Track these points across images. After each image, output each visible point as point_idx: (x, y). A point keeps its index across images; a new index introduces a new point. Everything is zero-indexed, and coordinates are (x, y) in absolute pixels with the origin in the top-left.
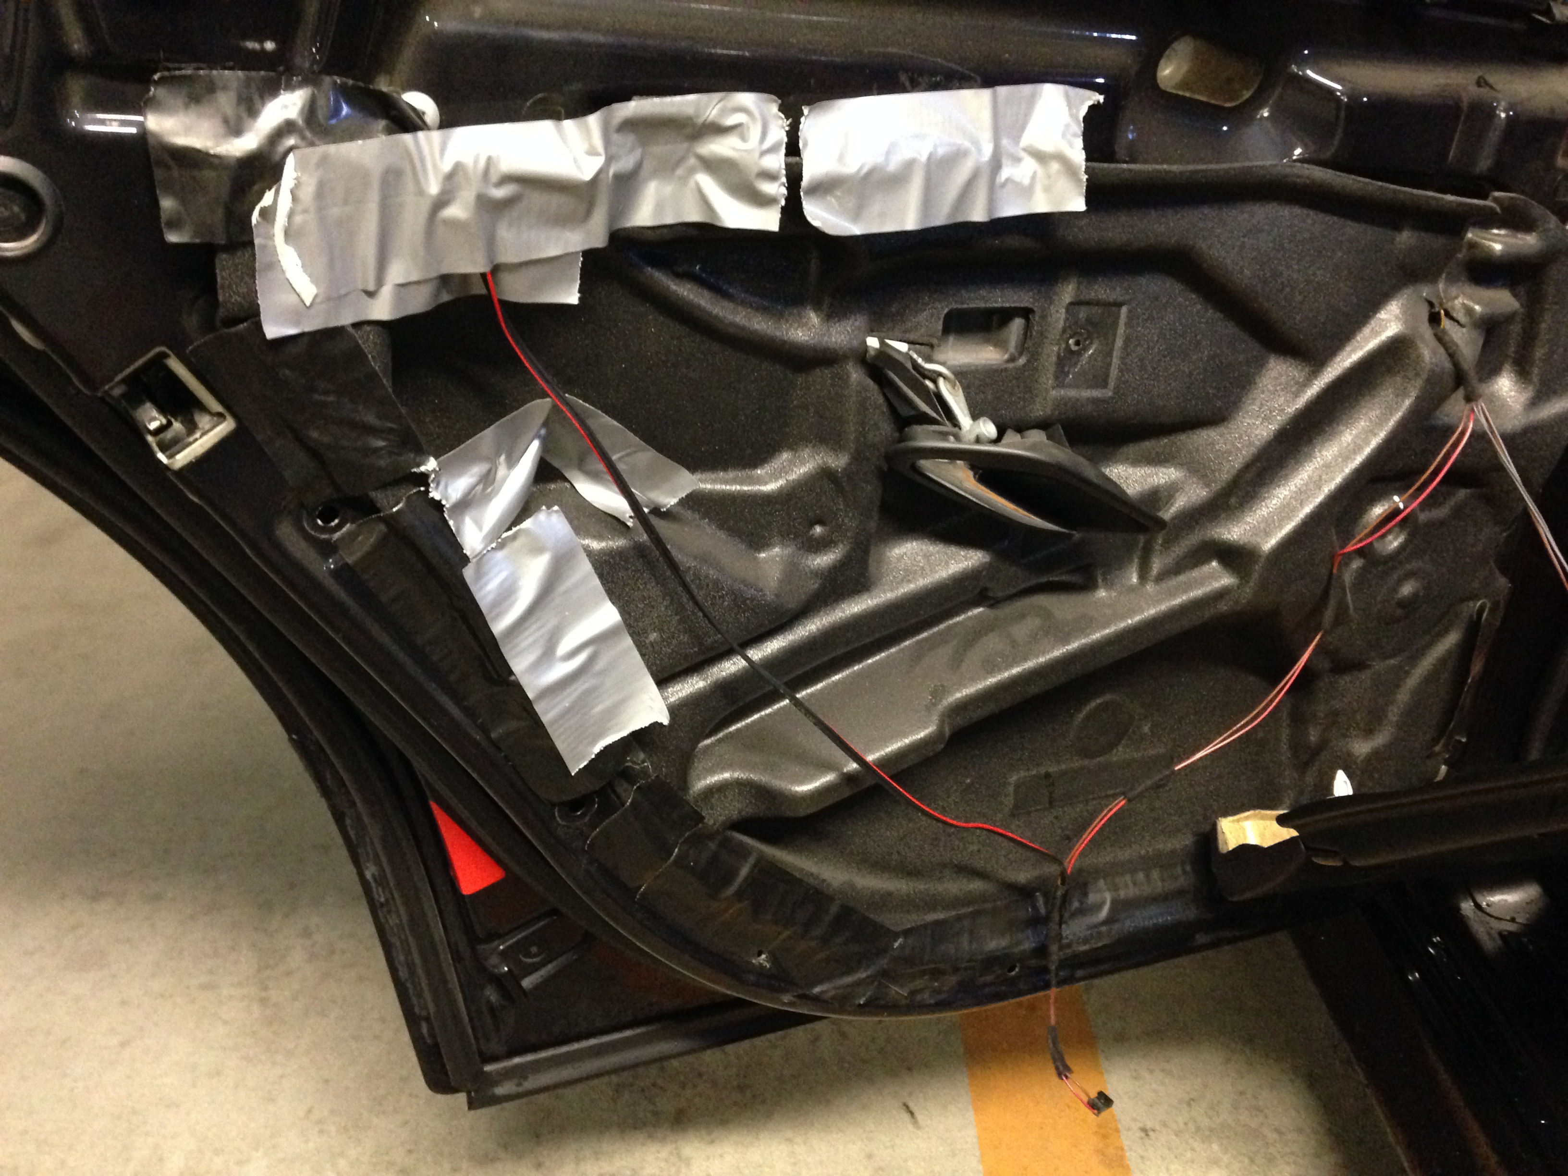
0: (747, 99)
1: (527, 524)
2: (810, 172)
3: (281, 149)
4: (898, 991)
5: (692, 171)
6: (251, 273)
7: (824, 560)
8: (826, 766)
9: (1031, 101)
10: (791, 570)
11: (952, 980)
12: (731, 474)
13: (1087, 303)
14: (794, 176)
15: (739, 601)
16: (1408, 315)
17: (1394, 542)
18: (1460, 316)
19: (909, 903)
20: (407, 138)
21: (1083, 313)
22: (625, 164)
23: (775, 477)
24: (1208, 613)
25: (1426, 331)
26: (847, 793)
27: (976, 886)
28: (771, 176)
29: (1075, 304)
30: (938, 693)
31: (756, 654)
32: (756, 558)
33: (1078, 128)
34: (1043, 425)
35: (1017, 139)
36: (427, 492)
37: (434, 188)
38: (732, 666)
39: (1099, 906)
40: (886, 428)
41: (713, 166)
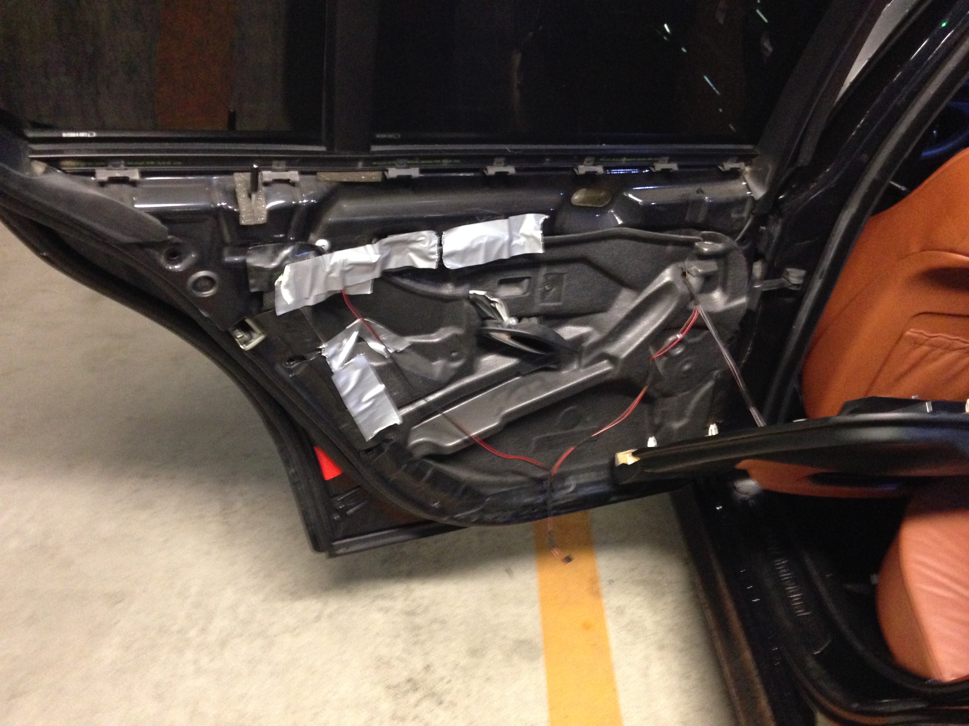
0: (425, 233)
1: (352, 361)
2: (446, 250)
3: (284, 264)
4: (488, 517)
5: (408, 252)
6: (274, 297)
7: (457, 364)
8: (458, 437)
9: (523, 220)
10: (445, 369)
11: (510, 513)
12: (422, 336)
13: (550, 274)
14: (441, 252)
15: (425, 380)
16: (673, 275)
17: (679, 351)
18: (694, 273)
19: (492, 485)
20: (320, 257)
21: (550, 278)
22: (386, 254)
23: (438, 337)
24: (603, 380)
25: (681, 280)
26: (464, 446)
27: (520, 478)
28: (433, 254)
29: (546, 275)
30: (501, 409)
31: (431, 398)
32: (431, 365)
33: (539, 227)
34: (536, 315)
35: (518, 231)
36: (321, 353)
37: (328, 269)
38: (422, 403)
39: (568, 487)
40: (478, 321)
41: (415, 251)
